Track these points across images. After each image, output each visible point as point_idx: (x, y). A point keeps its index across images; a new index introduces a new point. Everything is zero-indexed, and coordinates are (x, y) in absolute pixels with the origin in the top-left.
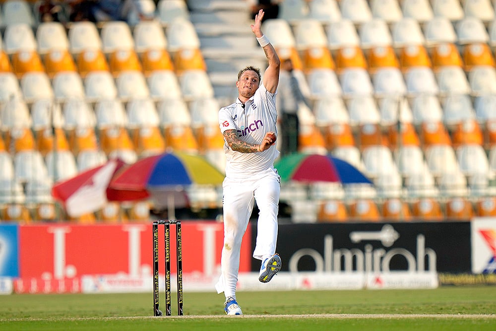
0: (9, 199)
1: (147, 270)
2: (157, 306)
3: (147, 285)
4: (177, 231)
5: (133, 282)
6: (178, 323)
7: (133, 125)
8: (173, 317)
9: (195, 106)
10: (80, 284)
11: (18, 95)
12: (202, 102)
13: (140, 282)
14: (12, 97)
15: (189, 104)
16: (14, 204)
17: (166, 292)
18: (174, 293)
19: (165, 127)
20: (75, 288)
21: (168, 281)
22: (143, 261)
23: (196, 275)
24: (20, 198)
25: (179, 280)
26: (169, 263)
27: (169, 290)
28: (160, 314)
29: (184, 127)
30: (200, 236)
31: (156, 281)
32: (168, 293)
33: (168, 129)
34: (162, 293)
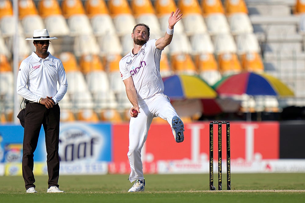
0: (104, 105)
1: (205, 157)
2: (211, 183)
3: (205, 168)
4: (227, 129)
5: (194, 166)
6: (227, 195)
7: (195, 53)
8: (223, 191)
9: (240, 39)
10: (156, 167)
11: (112, 31)
12: (245, 36)
13: (199, 166)
14: (107, 32)
15: (235, 38)
16: (108, 109)
17: (219, 173)
18: (224, 174)
19: (218, 54)
20: (153, 170)
21: (220, 165)
22: (202, 151)
23: (240, 161)
24: (113, 105)
25: (228, 165)
26: (221, 152)
27: (221, 172)
28: (214, 189)
29: (232, 54)
30: (243, 133)
31: (211, 165)
32: (220, 174)
33: (220, 56)
34: (216, 174)
